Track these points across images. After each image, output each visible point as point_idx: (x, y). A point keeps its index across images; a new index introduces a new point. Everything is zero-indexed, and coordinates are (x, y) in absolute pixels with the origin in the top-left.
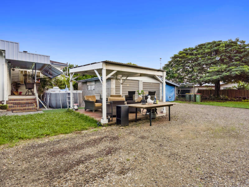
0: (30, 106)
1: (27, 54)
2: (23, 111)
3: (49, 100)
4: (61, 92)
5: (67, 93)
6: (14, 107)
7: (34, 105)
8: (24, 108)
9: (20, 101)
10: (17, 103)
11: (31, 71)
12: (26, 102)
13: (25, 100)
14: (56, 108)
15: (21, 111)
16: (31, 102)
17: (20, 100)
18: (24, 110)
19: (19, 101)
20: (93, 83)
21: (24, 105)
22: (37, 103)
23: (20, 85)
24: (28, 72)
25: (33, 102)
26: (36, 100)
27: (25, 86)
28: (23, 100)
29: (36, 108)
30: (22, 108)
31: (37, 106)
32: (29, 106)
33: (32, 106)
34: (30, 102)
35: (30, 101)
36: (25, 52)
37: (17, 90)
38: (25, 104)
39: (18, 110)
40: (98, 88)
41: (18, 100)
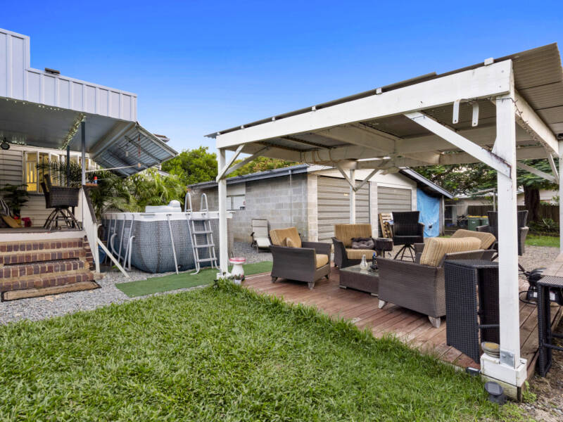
0: (69, 269)
1: (58, 81)
2: (43, 291)
3: (133, 243)
4: (172, 218)
5: (191, 221)
6: (7, 276)
7: (82, 265)
8: (48, 276)
9: (32, 252)
10: (22, 257)
11: (61, 156)
12: (53, 254)
13: (47, 248)
14: (157, 272)
15: (36, 291)
16: (71, 253)
17: (29, 247)
18: (47, 284)
19: (26, 252)
20: (242, 191)
21: (47, 265)
22: (91, 255)
23: (26, 197)
24: (52, 156)
25: (77, 253)
26: (88, 244)
27: (43, 199)
28: (41, 246)
29: (92, 276)
30: (38, 278)
31: (93, 267)
32: (63, 270)
33: (75, 268)
34: (66, 254)
35: (68, 249)
36: (53, 72)
37: (17, 213)
38: (49, 261)
39: (25, 287)
40: (258, 205)
41: (22, 247)
